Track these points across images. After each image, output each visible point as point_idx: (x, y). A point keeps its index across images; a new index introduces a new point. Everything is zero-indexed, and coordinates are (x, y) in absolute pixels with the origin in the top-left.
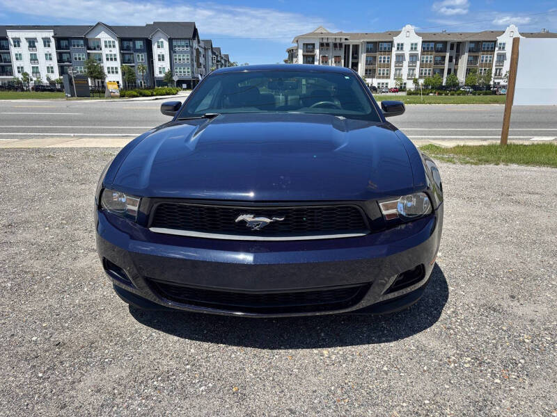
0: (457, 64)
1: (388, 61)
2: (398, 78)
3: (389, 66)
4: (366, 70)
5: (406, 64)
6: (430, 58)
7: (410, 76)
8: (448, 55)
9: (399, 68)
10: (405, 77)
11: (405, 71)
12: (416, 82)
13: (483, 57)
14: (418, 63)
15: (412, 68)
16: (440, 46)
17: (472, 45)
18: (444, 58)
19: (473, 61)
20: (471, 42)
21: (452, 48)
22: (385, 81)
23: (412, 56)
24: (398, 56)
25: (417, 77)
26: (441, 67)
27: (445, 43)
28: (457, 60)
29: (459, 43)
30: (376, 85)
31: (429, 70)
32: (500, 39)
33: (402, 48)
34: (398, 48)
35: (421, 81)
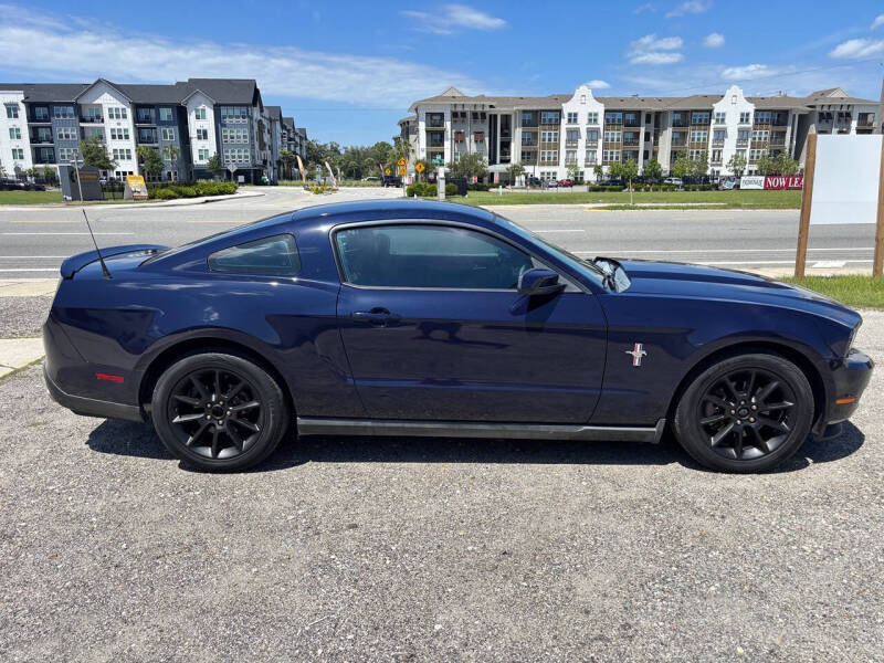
0: (656, 143)
1: (555, 140)
2: (571, 164)
3: (557, 146)
4: (523, 153)
5: (582, 143)
6: (617, 134)
7: (589, 162)
8: (643, 130)
9: (572, 150)
10: (581, 164)
11: (581, 154)
12: (598, 170)
13: (694, 134)
14: (600, 142)
15: (591, 150)
16: (630, 117)
17: (678, 117)
18: (637, 135)
19: (679, 139)
20: (675, 112)
21: (648, 121)
22: (551, 169)
23: (590, 131)
24: (570, 132)
25: (599, 163)
26: (633, 148)
27: (638, 113)
28: (656, 138)
29: (658, 114)
30: (538, 176)
31: (617, 153)
32: (718, 108)
33: (575, 120)
34: (570, 120)
35: (605, 170)
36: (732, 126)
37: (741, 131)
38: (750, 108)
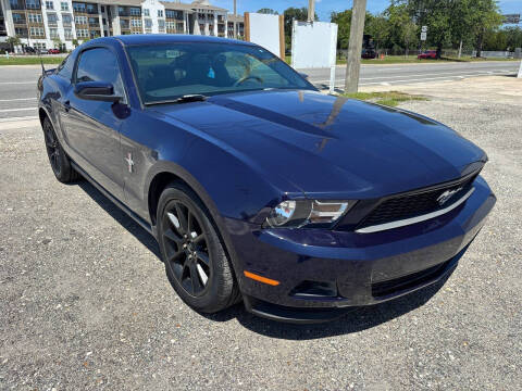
0: (111, 26)
1: (40, 20)
2: (55, 38)
3: (42, 25)
4: (16, 29)
5: (60, 23)
6: (84, 18)
7: (68, 37)
8: (100, 17)
9: (54, 28)
10: (62, 38)
11: (61, 31)
12: (75, 42)
13: (133, 21)
14: (73, 24)
15: (67, 29)
16: (91, 7)
17: (121, 10)
18: (97, 20)
19: (125, 24)
20: (120, 6)
21: (103, 11)
22: (40, 41)
23: (64, 16)
24: (49, 15)
25: (75, 38)
26: (97, 29)
27: (95, 5)
28: (110, 23)
29: (108, 6)
30: (31, 46)
31: (86, 32)
32: (144, 6)
33: (52, 7)
34: (48, 7)
35: (80, 42)
36: (154, 17)
37: (160, 21)
38: (162, 8)
